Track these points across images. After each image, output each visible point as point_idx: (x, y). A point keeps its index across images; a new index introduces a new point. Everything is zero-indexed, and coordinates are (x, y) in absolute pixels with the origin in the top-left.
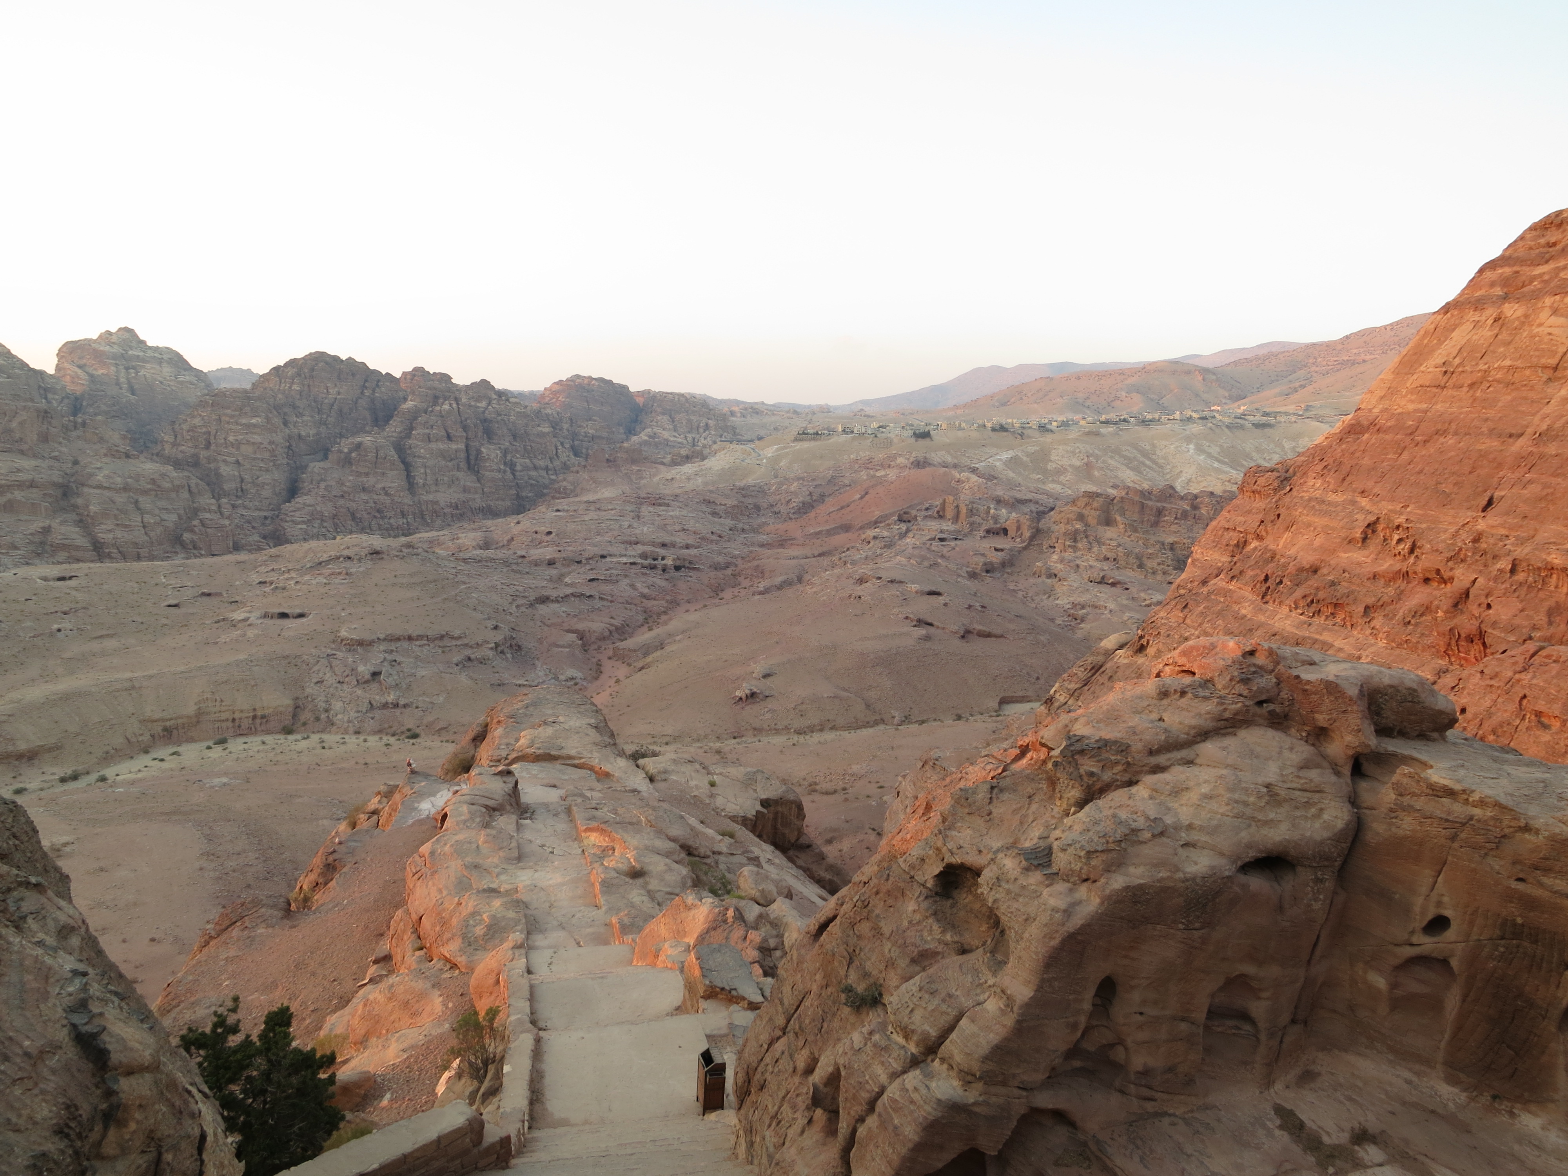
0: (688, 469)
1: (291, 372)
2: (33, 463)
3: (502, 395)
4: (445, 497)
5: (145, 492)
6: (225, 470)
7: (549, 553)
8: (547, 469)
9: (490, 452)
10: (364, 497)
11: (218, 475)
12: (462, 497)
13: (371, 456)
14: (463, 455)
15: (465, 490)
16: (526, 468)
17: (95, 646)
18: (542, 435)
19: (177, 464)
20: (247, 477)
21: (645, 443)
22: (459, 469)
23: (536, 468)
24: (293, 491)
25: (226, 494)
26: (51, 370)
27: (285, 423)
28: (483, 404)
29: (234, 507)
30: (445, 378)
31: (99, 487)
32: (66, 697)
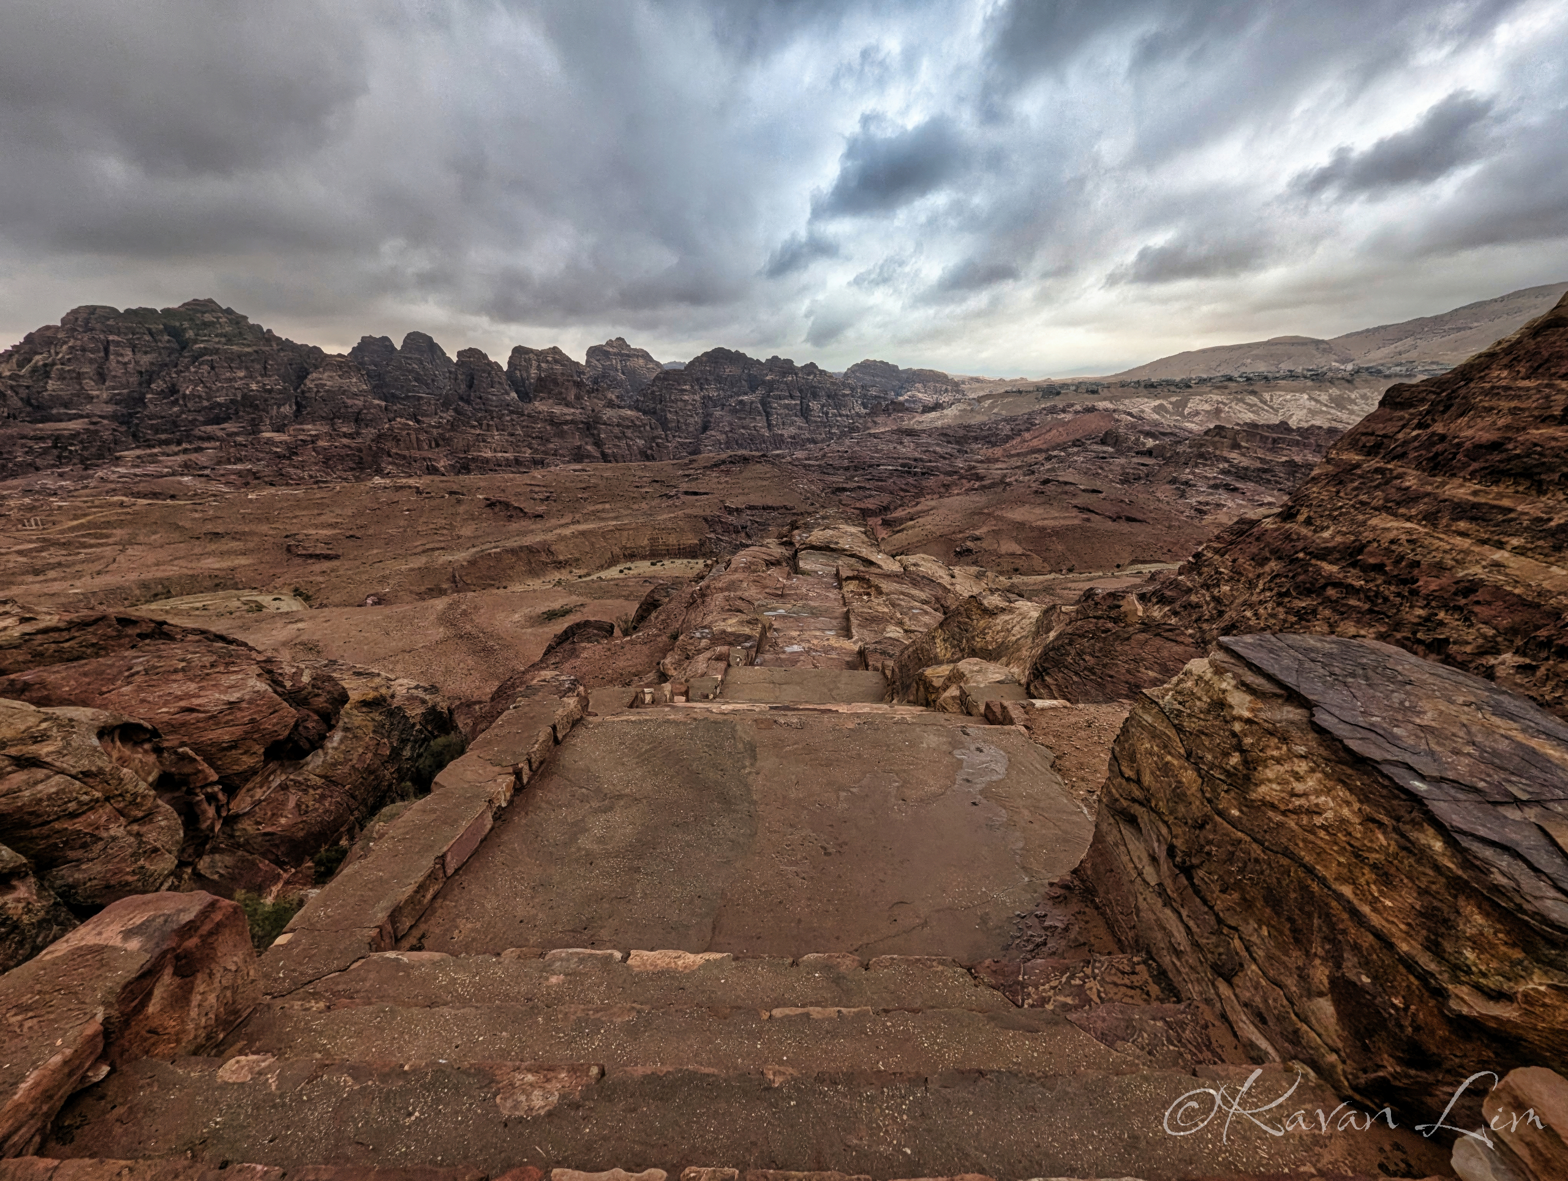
0: (933, 415)
1: (704, 359)
2: (573, 410)
3: (823, 373)
4: (788, 432)
5: (628, 427)
6: (669, 416)
7: (846, 463)
8: (847, 416)
9: (814, 405)
10: (743, 431)
11: (666, 418)
12: (797, 431)
13: (747, 408)
14: (798, 408)
15: (800, 428)
16: (835, 415)
17: (600, 507)
18: (844, 395)
19: (645, 413)
20: (682, 420)
21: (907, 400)
22: (796, 416)
23: (841, 415)
24: (705, 428)
25: (670, 429)
26: (583, 363)
27: (702, 389)
28: (811, 377)
29: (674, 437)
30: (790, 362)
31: (605, 424)
32: (583, 533)
